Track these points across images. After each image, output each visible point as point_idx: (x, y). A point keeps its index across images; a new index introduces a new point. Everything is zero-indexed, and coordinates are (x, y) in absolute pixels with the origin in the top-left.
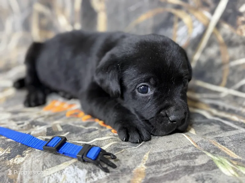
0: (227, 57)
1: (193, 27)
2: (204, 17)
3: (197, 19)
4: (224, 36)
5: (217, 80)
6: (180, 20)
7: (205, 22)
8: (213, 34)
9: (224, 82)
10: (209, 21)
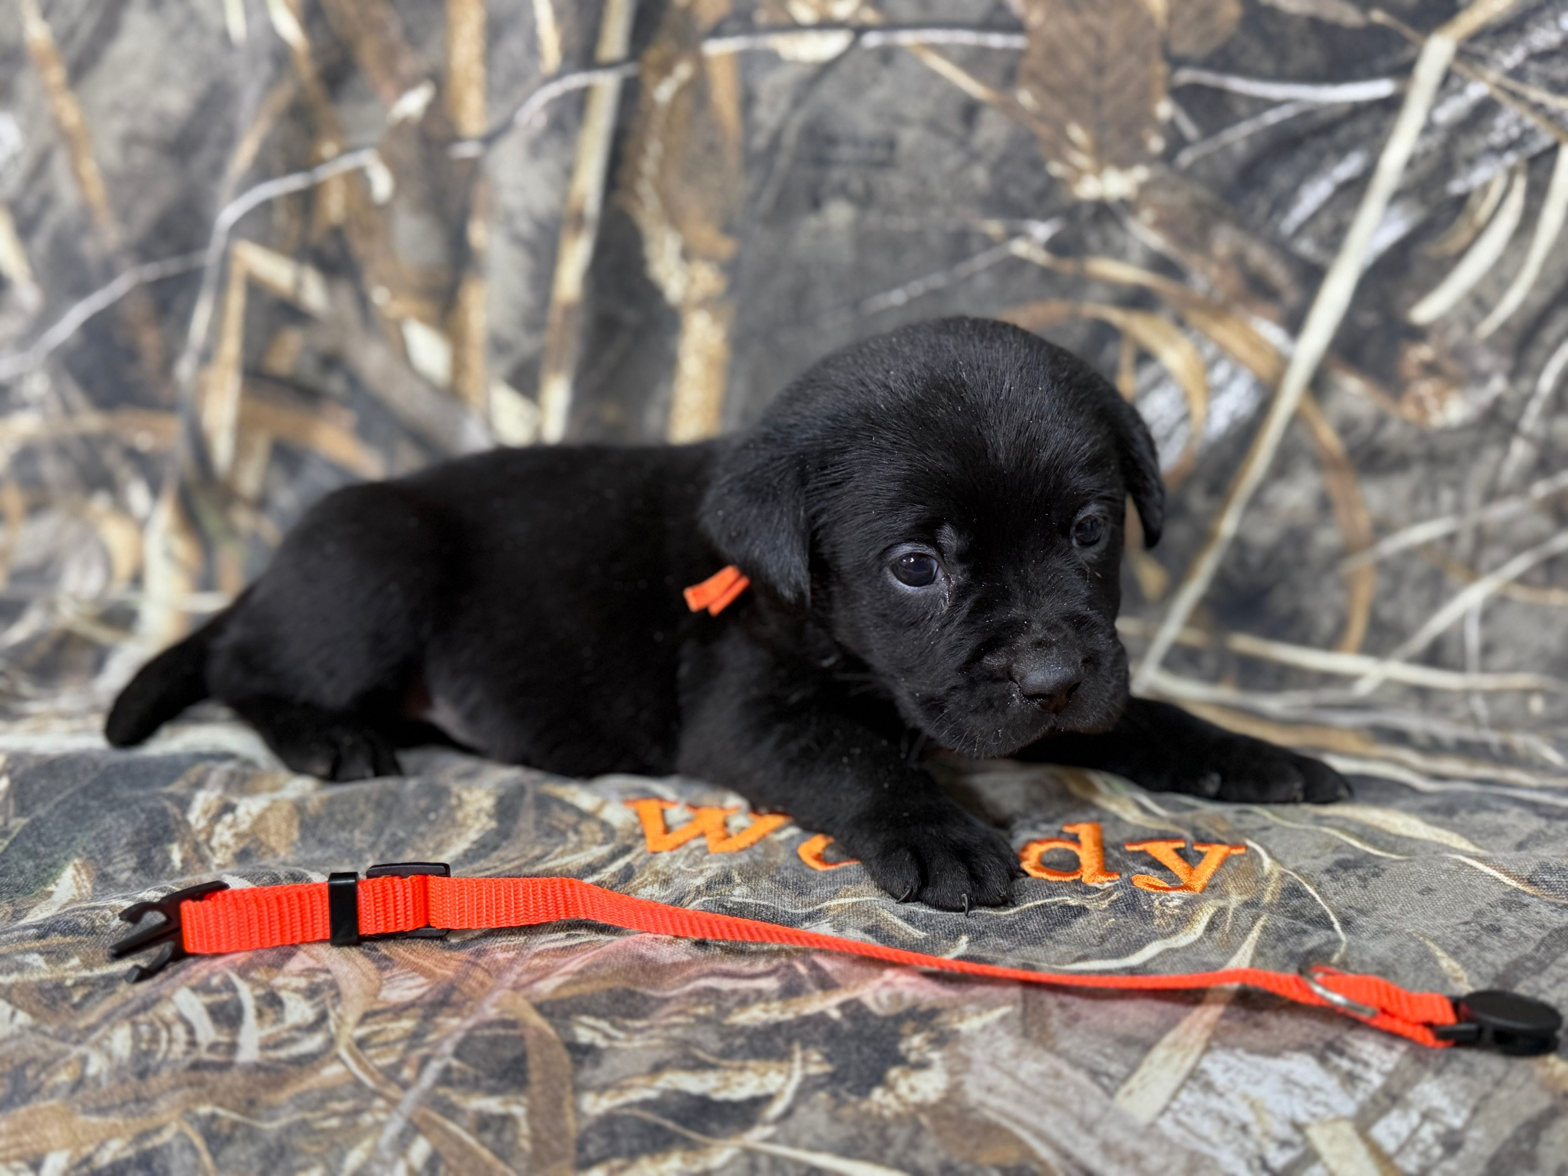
0: (1363, 520)
1: (1213, 392)
2: (1258, 345)
3: (1223, 353)
4: (1346, 428)
5: (1327, 623)
6: (1144, 357)
7: (1264, 366)
8: (1296, 419)
9: (1358, 628)
10: (1283, 363)
